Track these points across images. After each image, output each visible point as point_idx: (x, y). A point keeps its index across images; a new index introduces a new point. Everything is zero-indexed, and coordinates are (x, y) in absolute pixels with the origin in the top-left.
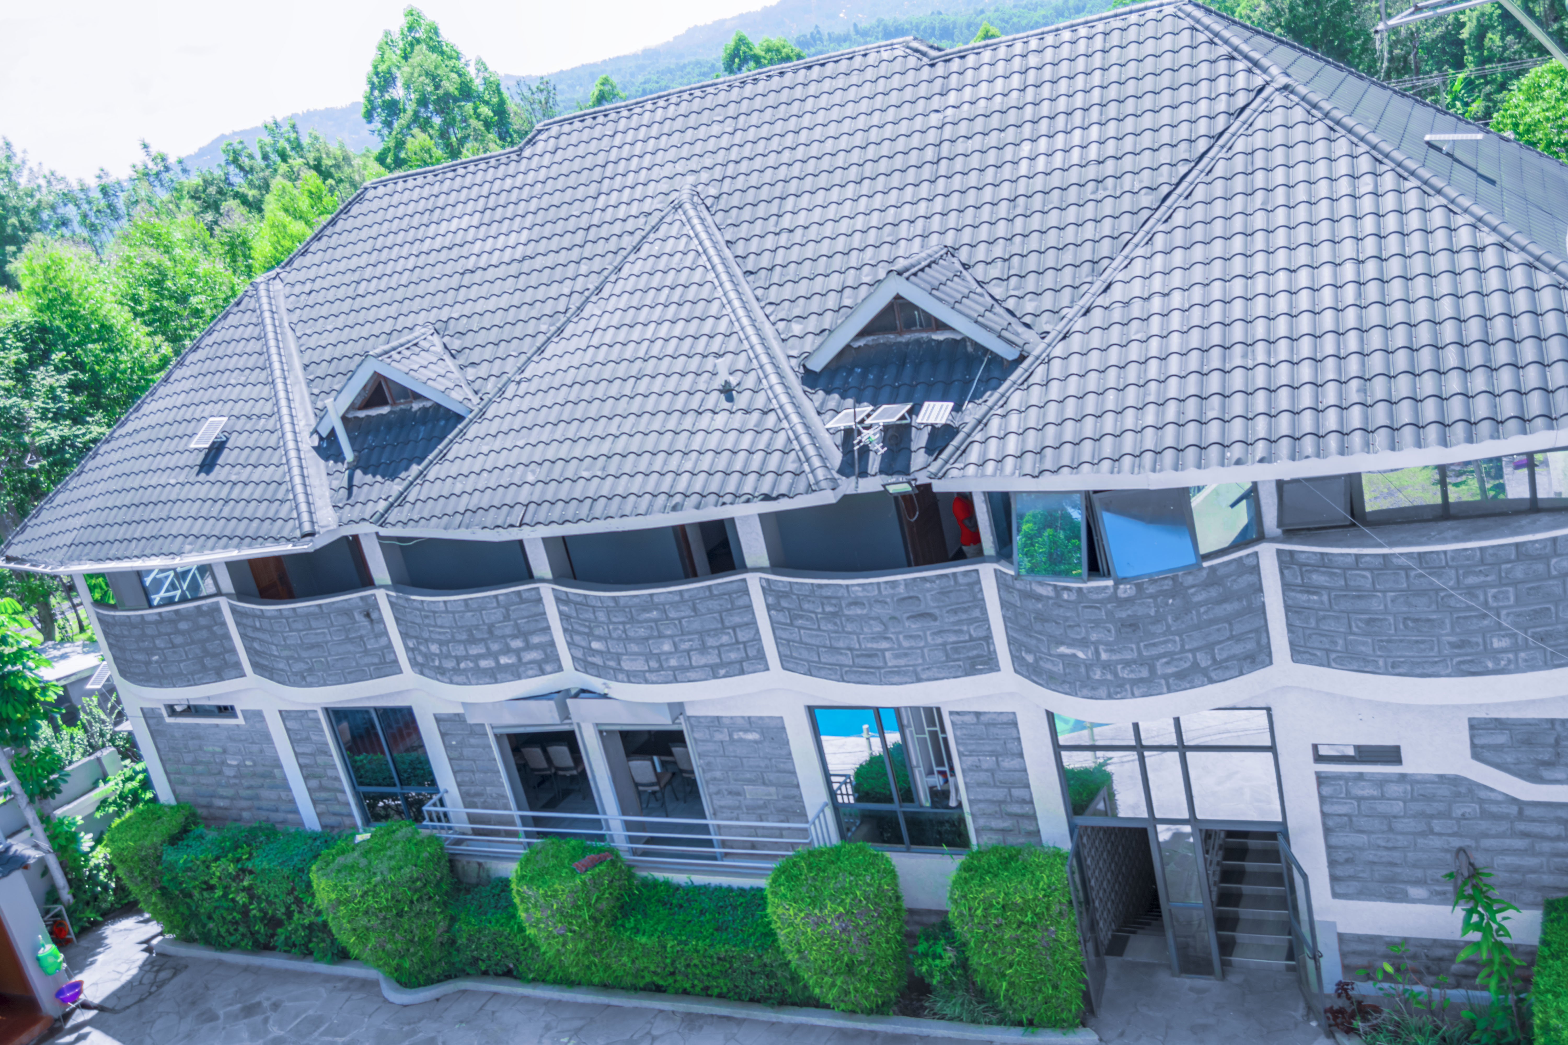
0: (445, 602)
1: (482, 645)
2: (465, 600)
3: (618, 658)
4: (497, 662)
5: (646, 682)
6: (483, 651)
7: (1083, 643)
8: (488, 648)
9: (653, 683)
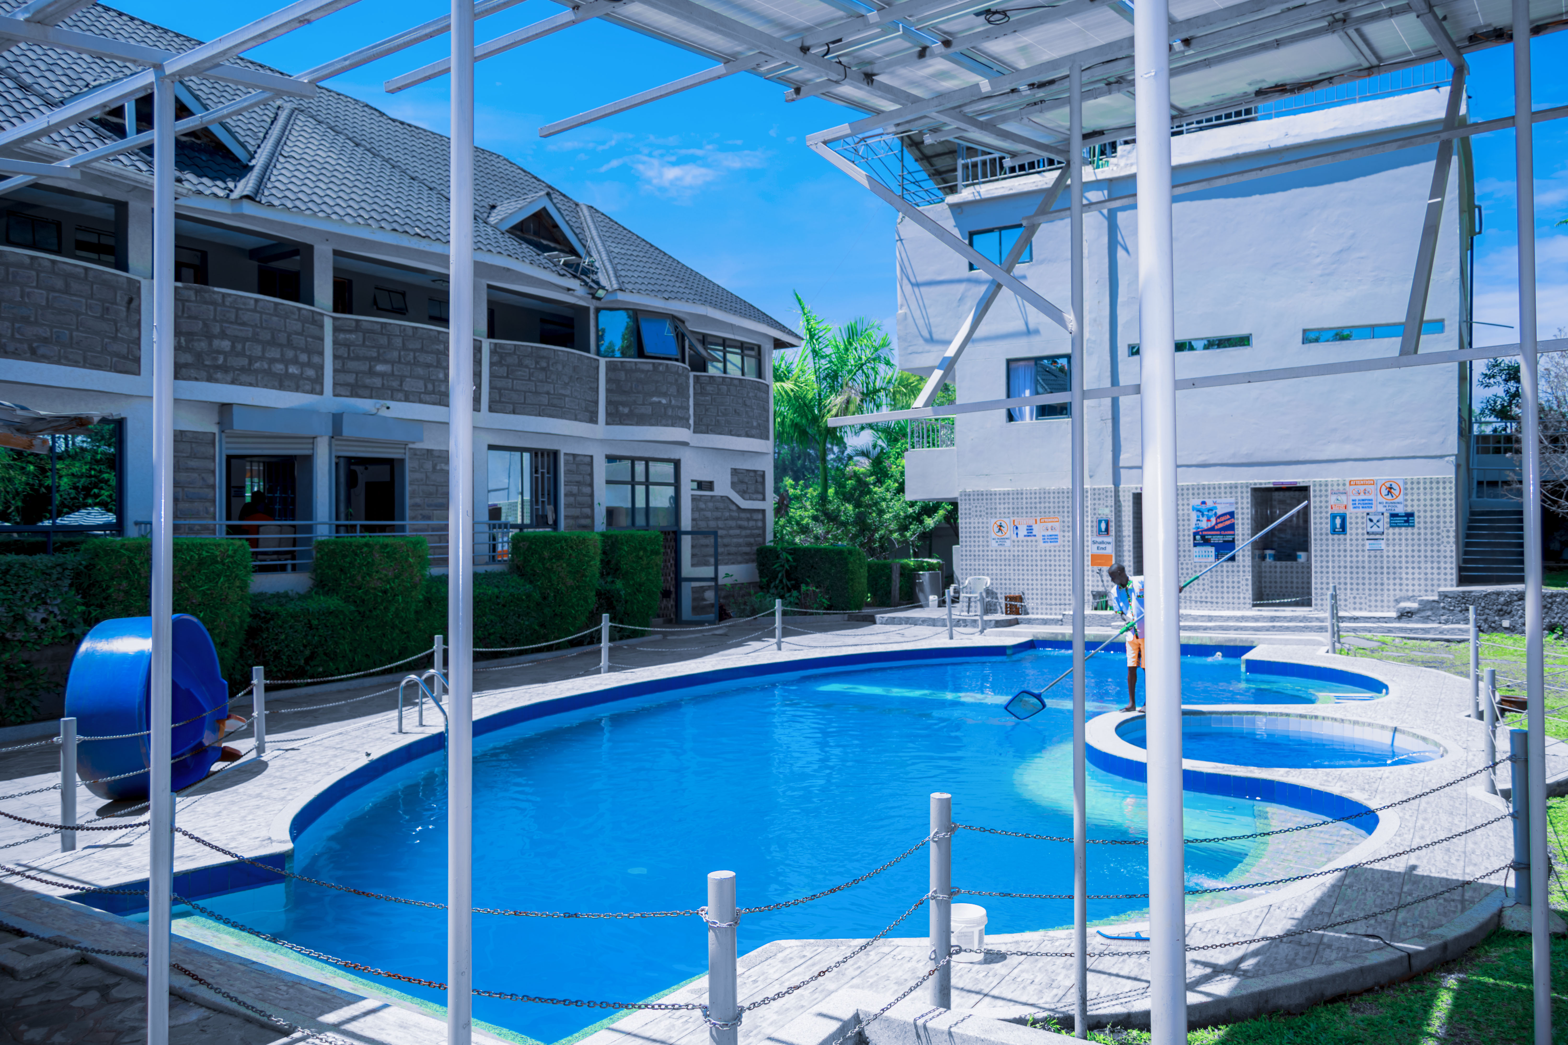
0: (257, 300)
1: (279, 350)
2: (276, 304)
3: (402, 379)
4: (287, 370)
5: (421, 401)
6: (278, 356)
7: (665, 395)
8: (282, 355)
9: (425, 403)
